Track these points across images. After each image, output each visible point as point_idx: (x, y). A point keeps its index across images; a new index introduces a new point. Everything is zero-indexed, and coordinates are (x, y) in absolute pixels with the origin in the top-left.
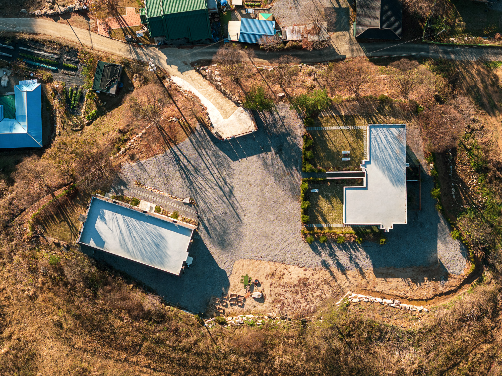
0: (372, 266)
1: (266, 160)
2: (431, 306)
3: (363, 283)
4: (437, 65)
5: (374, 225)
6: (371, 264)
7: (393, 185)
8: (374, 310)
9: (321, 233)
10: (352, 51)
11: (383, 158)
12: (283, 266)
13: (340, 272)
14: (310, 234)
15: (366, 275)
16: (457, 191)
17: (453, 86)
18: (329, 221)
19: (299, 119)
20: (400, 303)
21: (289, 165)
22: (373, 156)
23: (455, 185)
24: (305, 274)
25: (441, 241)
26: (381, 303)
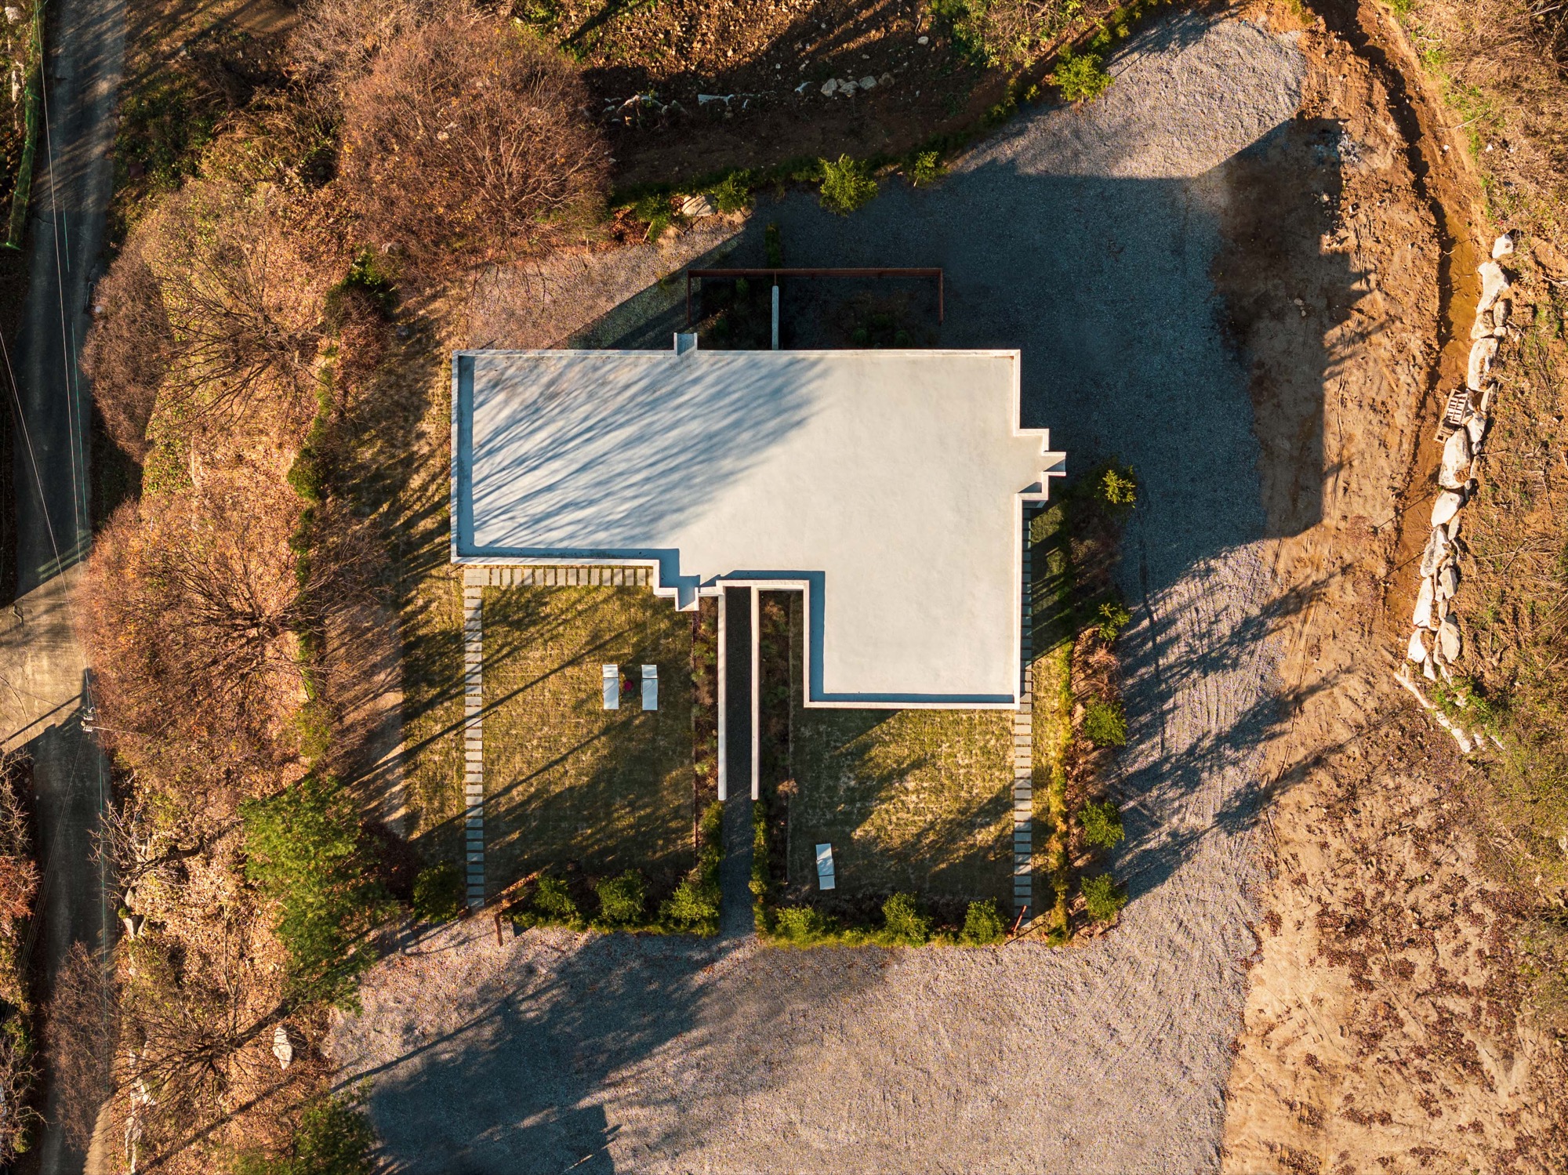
0: (1253, 546)
1: (653, 1138)
2: (1477, 217)
3: (1351, 598)
4: (147, 168)
5: (1025, 530)
6: (1242, 554)
7: (799, 423)
8: (1507, 540)
9: (1067, 834)
10: (59, 634)
11: (647, 480)
12: (1251, 1048)
13: (1287, 726)
14: (1072, 892)
15: (1305, 577)
16: (837, 70)
17: (266, 82)
18: (998, 786)
19: (423, 947)
20: (1462, 388)
21: (682, 1006)
22: (633, 538)
23: (805, 77)
24: (1299, 925)
25: (1117, 155)
26: (1466, 496)
